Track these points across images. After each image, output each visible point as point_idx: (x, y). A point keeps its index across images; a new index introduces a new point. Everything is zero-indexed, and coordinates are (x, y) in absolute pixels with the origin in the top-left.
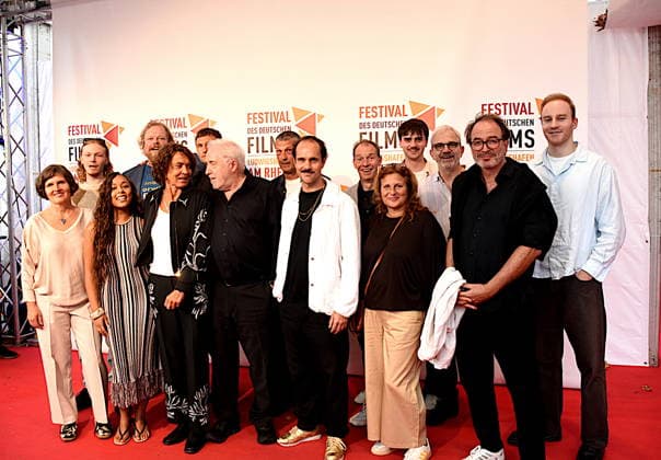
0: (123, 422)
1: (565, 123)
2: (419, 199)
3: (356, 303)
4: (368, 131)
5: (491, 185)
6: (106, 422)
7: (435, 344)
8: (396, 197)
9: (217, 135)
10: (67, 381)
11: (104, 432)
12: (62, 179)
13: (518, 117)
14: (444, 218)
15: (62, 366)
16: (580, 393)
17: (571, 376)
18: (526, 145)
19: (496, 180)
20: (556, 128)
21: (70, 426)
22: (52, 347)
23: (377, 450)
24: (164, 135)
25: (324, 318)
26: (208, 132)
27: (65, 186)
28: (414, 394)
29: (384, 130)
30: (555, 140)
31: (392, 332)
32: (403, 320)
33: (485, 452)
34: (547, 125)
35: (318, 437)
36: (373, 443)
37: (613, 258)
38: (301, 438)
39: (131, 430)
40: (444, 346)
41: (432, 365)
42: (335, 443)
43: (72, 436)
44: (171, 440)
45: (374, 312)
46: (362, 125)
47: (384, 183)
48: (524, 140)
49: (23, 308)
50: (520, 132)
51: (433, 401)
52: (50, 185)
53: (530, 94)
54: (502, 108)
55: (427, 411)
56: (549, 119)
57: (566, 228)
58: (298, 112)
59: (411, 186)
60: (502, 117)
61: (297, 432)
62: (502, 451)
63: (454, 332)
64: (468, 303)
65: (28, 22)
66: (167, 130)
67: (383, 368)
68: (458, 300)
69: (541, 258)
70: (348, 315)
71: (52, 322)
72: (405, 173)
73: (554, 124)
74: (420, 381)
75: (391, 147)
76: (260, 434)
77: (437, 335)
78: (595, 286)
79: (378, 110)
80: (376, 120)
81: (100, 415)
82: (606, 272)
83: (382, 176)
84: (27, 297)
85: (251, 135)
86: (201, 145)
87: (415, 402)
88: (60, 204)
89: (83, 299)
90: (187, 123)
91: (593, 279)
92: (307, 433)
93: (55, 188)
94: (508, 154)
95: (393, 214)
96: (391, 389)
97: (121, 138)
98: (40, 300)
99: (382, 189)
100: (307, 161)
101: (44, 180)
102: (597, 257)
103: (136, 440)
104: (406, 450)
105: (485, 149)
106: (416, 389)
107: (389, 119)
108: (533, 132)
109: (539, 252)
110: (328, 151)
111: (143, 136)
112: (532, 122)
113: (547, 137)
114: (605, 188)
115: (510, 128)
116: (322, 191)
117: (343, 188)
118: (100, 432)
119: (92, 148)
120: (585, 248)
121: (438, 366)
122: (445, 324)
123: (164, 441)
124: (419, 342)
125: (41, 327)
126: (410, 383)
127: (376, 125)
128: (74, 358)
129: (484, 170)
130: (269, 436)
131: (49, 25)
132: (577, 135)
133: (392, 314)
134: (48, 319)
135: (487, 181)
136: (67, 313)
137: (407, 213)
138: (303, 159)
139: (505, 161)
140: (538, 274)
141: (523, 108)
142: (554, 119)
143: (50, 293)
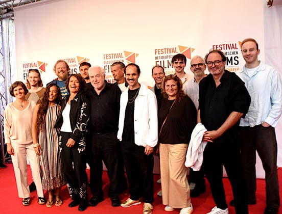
0: (50, 197)
1: (254, 52)
2: (183, 91)
3: (157, 141)
4: (159, 60)
5: (218, 83)
6: (43, 197)
7: (193, 160)
8: (172, 90)
9: (89, 65)
10: (25, 179)
11: (42, 201)
12: (21, 87)
13: (231, 50)
14: (196, 99)
15: (23, 171)
17: (260, 173)
18: (235, 64)
19: (220, 81)
20: (249, 55)
21: (26, 199)
22: (18, 163)
23: (167, 209)
24: (65, 66)
25: (142, 148)
27: (22, 91)
28: (184, 183)
29: (167, 59)
30: (249, 61)
31: (172, 154)
32: (177, 148)
33: (219, 210)
34: (245, 54)
35: (140, 203)
36: (166, 206)
37: (280, 116)
38: (131, 204)
39: (54, 200)
40: (197, 160)
41: (192, 169)
42: (148, 206)
43: (28, 203)
44: (72, 205)
45: (164, 145)
46: (157, 58)
47: (167, 84)
48: (234, 61)
49: (5, 146)
50: (232, 58)
51: (193, 186)
52: (16, 90)
53: (236, 40)
54: (222, 47)
55: (191, 190)
56: (246, 51)
57: (256, 102)
58: (126, 53)
59: (180, 85)
60: (223, 51)
61: (130, 201)
62: (227, 209)
63: (202, 154)
65: (4, 18)
66: (66, 64)
67: (169, 170)
68: (203, 138)
69: (243, 117)
70: (153, 146)
71: (18, 152)
72: (176, 79)
73: (248, 53)
74: (187, 176)
75: (170, 67)
76: (113, 202)
77: (193, 155)
78: (271, 130)
79: (164, 51)
80: (163, 55)
81: (40, 194)
82: (276, 123)
83: (166, 81)
84: (7, 141)
85: (105, 65)
86: (82, 70)
87: (185, 186)
88: (20, 99)
89: (31, 141)
90: (76, 60)
91: (270, 126)
92: (134, 201)
93: (18, 92)
94: (226, 69)
95: (171, 99)
96: (173, 181)
97: (46, 68)
98: (13, 142)
99: (166, 87)
100: (131, 76)
101: (13, 88)
102: (272, 115)
103: (56, 205)
104: (181, 209)
105: (213, 66)
106: (185, 180)
107: (169, 54)
108: (238, 58)
109: (242, 114)
111: (55, 67)
112: (237, 53)
113: (245, 59)
114: (275, 82)
115: (226, 56)
116: (139, 89)
117: (149, 87)
118: (40, 202)
119: (33, 74)
120: (266, 111)
121: (195, 170)
122: (197, 150)
123: (69, 206)
124: (185, 158)
125: (13, 154)
126: (182, 178)
127: (163, 57)
128: (28, 168)
129: (214, 76)
130: (117, 203)
131: (13, 19)
132: (259, 58)
133: (172, 145)
134: (16, 150)
135: (216, 81)
136: (24, 147)
137: (177, 98)
138: (129, 75)
139: (224, 72)
141: (233, 46)
142: (248, 51)
143: (17, 139)
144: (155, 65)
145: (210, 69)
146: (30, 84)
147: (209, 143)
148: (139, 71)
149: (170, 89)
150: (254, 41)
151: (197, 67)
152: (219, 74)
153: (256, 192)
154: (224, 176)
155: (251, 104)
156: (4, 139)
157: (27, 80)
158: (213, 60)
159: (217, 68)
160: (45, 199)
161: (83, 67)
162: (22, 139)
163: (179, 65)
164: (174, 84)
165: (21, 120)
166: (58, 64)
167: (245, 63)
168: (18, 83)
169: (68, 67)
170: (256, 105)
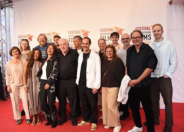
0: (34, 119)
1: (160, 32)
2: (117, 55)
3: (100, 85)
4: (103, 36)
5: (138, 51)
7: (122, 97)
8: (110, 54)
9: (60, 38)
10: (18, 108)
11: (29, 122)
12: (17, 50)
13: (146, 31)
14: (124, 60)
15: (17, 103)
16: (165, 111)
17: (162, 106)
18: (149, 39)
19: (139, 49)
20: (157, 34)
21: (19, 120)
22: (14, 98)
23: (106, 127)
24: (44, 38)
25: (91, 90)
26: (57, 37)
27: (17, 53)
28: (116, 111)
29: (108, 35)
30: (157, 37)
31: (109, 93)
32: (113, 90)
33: (137, 128)
34: (154, 33)
35: (89, 123)
36: (105, 125)
37: (174, 71)
38: (84, 124)
40: (125, 97)
41: (122, 103)
42: (94, 125)
43: (20, 123)
44: (47, 124)
45: (104, 88)
46: (101, 34)
47: (107, 51)
48: (148, 38)
49: (6, 87)
50: (147, 35)
51: (122, 113)
52: (13, 52)
53: (150, 24)
54: (141, 28)
55: (120, 116)
56: (155, 31)
57: (161, 63)
58: (83, 31)
59: (115, 51)
60: (141, 31)
61: (83, 122)
62: (142, 128)
63: (128, 93)
64: (132, 85)
65: (7, 7)
66: (45, 36)
67: (107, 103)
68: (128, 84)
69: (153, 71)
70: (98, 89)
71: (14, 91)
72: (113, 47)
73: (157, 33)
74: (118, 107)
75: (109, 40)
77: (122, 95)
78: (169, 79)
79: (106, 30)
80: (105, 33)
81: (28, 117)
82: (172, 75)
84: (7, 84)
85: (70, 38)
86: (55, 40)
87: (117, 113)
88: (16, 57)
89: (22, 84)
90: (52, 34)
91: (169, 77)
92: (86, 122)
93: (15, 53)
94: (143, 42)
95: (109, 59)
96: (110, 110)
97: (33, 39)
98: (11, 84)
99: (106, 52)
100: (85, 44)
101: (12, 51)
102: (170, 71)
103: (38, 124)
104: (114, 127)
105: (136, 40)
106: (117, 110)
107: (109, 32)
109: (152, 70)
110: (91, 42)
111: (38, 38)
113: (154, 36)
114: (172, 51)
116: (90, 53)
118: (28, 122)
119: (24, 42)
120: (166, 69)
121: (123, 103)
122: (125, 91)
123: (46, 125)
124: (118, 96)
125: (11, 92)
126: (115, 108)
127: (105, 34)
128: (20, 101)
129: (136, 46)
130: (75, 123)
131: (12, 7)
133: (109, 88)
134: (13, 90)
135: (137, 49)
136: (18, 88)
137: (113, 59)
138: (84, 44)
139: (142, 44)
140: (152, 76)
141: (148, 28)
142: (157, 31)
143: (14, 82)
144: (100, 38)
145: (133, 42)
146: (22, 48)
147: (132, 87)
148: (90, 42)
149: (108, 53)
150: (160, 25)
151: (125, 40)
152: (139, 45)
153: (160, 118)
154: (140, 107)
155: (158, 64)
156: (5, 83)
157: (21, 46)
158: (135, 36)
159: (138, 41)
160: (31, 120)
161: (56, 39)
162: (17, 83)
163: (114, 39)
164: (111, 51)
165: (16, 71)
166: (40, 36)
167: (154, 38)
168: (15, 48)
169: (46, 39)
170: (160, 65)
